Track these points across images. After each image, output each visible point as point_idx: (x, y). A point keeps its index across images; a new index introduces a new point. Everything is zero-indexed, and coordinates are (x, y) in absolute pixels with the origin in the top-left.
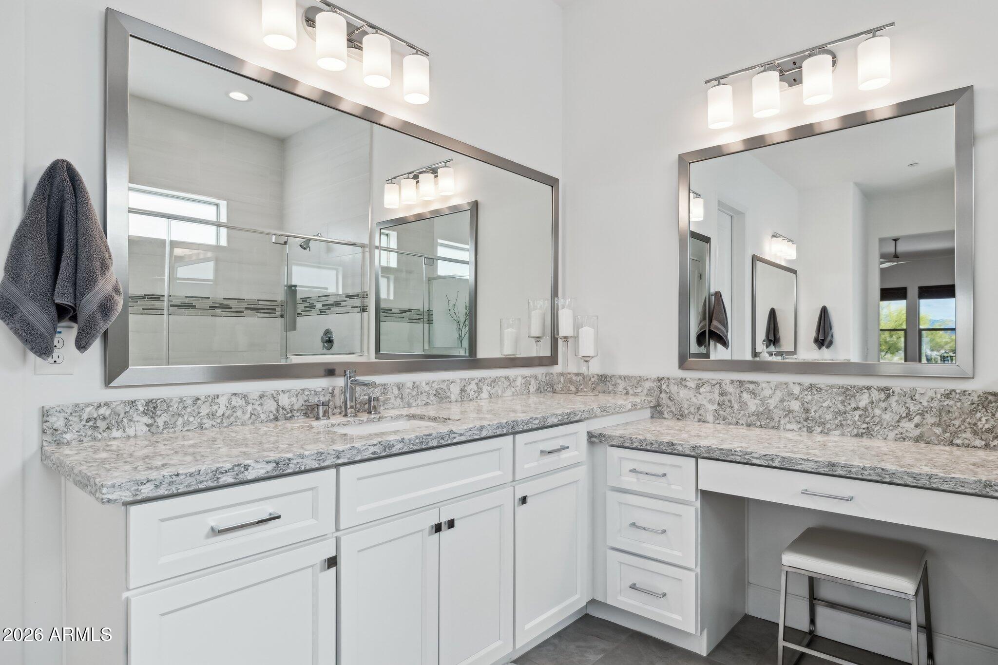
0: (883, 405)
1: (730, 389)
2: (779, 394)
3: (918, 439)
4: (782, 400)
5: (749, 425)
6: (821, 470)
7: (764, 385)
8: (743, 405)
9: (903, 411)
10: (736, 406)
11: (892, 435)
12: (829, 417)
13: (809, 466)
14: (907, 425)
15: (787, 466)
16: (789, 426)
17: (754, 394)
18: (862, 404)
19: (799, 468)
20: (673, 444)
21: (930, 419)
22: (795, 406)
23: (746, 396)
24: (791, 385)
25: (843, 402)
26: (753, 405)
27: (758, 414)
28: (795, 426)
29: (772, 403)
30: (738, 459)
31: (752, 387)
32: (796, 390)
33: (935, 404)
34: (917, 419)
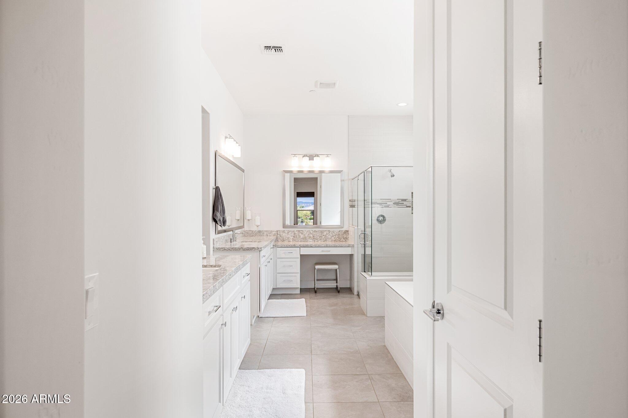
0: (329, 234)
1: (296, 233)
2: (308, 233)
3: (334, 241)
4: (309, 235)
5: (301, 241)
6: (325, 246)
7: (304, 231)
8: (300, 236)
9: (332, 235)
10: (298, 237)
11: (330, 240)
12: (318, 238)
13: (323, 246)
14: (333, 238)
15: (319, 247)
16: (310, 241)
17: (302, 233)
18: (325, 234)
19: (321, 246)
20: (295, 245)
21: (337, 236)
22: (311, 236)
23: (300, 234)
24: (311, 231)
25: (321, 234)
26: (302, 236)
27: (303, 238)
28: (311, 240)
29: (306, 235)
30: (310, 246)
31: (302, 232)
32: (312, 232)
33: (337, 233)
34: (334, 237)
